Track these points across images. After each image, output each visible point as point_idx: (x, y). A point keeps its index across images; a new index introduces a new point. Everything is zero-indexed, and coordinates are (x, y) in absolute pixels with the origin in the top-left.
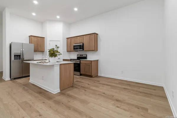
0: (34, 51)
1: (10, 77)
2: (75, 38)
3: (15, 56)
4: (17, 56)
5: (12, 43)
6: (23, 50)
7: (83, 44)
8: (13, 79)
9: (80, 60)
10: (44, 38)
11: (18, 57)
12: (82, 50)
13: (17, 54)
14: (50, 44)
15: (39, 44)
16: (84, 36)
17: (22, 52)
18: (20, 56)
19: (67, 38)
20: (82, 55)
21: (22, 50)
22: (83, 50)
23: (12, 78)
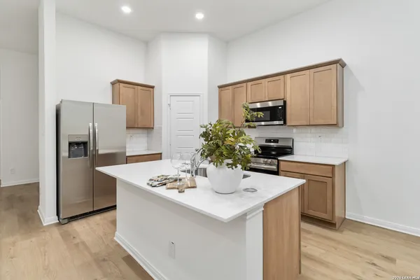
0: (127, 128)
1: (58, 214)
2: (249, 84)
3: (71, 144)
4: (78, 144)
5: (61, 102)
6: (96, 125)
7: (285, 102)
8: (66, 221)
9: (278, 160)
10: (153, 87)
11: (80, 147)
12: (282, 122)
13: (76, 140)
14: (169, 105)
15: (139, 104)
16: (288, 76)
17: (91, 131)
18: (85, 144)
19: (220, 87)
20: (276, 141)
21: (91, 124)
22: (285, 123)
23: (61, 217)
